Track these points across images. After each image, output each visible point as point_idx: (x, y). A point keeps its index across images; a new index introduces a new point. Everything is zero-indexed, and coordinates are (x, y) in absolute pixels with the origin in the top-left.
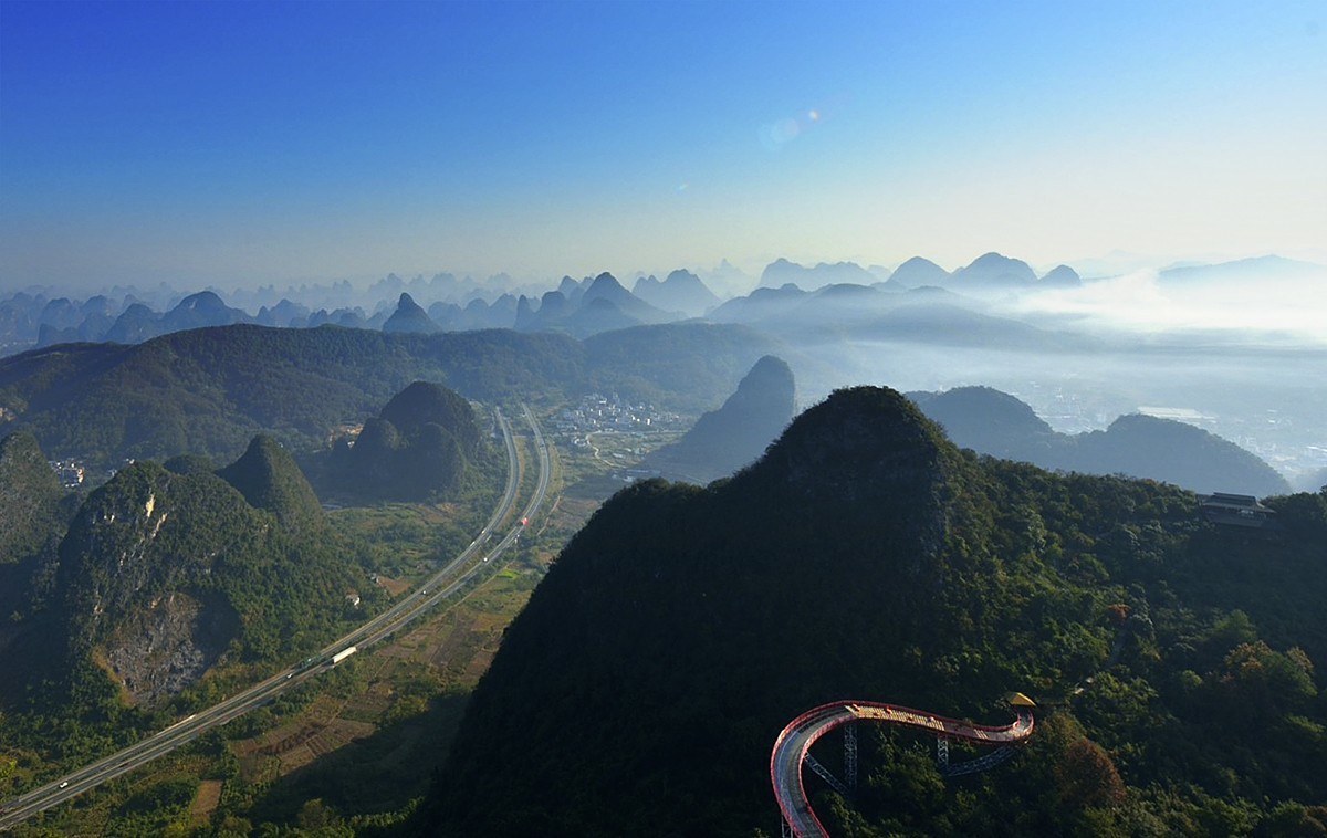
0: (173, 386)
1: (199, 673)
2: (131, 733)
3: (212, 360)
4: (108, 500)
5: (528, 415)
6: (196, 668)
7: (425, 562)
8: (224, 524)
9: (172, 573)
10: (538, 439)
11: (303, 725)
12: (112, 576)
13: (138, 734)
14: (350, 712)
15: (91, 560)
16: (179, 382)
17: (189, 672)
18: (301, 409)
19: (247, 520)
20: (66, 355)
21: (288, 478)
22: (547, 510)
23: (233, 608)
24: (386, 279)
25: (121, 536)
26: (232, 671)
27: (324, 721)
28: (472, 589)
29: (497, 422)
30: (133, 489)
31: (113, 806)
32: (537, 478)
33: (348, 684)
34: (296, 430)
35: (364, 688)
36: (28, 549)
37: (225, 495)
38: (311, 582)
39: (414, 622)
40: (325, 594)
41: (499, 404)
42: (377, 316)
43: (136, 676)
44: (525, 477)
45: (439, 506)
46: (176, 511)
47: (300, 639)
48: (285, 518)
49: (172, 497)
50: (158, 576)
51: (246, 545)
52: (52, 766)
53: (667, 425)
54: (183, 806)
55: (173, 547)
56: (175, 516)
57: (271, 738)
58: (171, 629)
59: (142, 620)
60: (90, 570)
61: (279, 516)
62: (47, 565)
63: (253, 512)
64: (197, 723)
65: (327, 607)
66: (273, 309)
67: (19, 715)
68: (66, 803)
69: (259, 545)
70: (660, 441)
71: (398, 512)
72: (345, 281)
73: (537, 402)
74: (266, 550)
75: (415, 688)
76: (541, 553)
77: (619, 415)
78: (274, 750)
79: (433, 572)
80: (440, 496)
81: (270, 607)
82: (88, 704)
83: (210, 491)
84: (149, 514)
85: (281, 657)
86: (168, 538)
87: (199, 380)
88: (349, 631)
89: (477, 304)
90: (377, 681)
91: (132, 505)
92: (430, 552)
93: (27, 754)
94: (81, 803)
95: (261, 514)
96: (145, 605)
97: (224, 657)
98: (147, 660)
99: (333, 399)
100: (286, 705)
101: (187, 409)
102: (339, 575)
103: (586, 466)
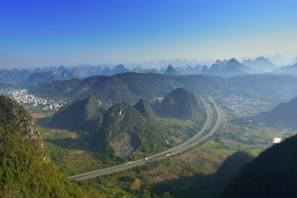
0: (117, 86)
1: (132, 152)
2: (119, 162)
3: (125, 80)
4: (112, 111)
5: (210, 98)
6: (131, 151)
7: (185, 135)
8: (136, 119)
9: (125, 128)
10: (215, 105)
11: (159, 171)
12: (113, 127)
13: (121, 163)
14: (170, 171)
15: (109, 123)
16: (119, 85)
17: (130, 151)
18: (146, 92)
19: (141, 118)
20: (96, 78)
21: (149, 109)
22: (222, 126)
23: (139, 139)
24: (162, 61)
25: (115, 118)
26: (140, 153)
27: (164, 172)
28: (201, 145)
29: (201, 100)
30: (117, 109)
31: (117, 178)
32: (217, 117)
33: (169, 163)
34: (145, 97)
35: (173, 166)
36: (95, 118)
37: (136, 112)
38: (156, 136)
39: (185, 151)
40: (160, 139)
41: (201, 95)
42: (161, 70)
43: (119, 150)
44: (213, 116)
45: (187, 121)
46: (126, 115)
47: (155, 149)
48: (149, 119)
49: (125, 111)
50: (122, 128)
51: (141, 124)
52: (104, 165)
53: (263, 105)
54: (133, 183)
55: (125, 122)
56: (125, 116)
57: (151, 172)
58: (125, 141)
59: (119, 137)
60: (109, 125)
61: (148, 119)
62: (98, 122)
63: (142, 117)
64: (133, 164)
65: (161, 143)
66: (135, 68)
67: (97, 152)
68: (108, 174)
69: (144, 125)
70: (261, 110)
71: (175, 121)
72: (152, 62)
73: (213, 95)
74: (145, 126)
75: (188, 169)
76: (222, 139)
77: (243, 101)
78: (152, 175)
79: (188, 139)
80: (187, 118)
81: (147, 140)
82: (110, 154)
83: (133, 111)
84: (120, 115)
85: (151, 153)
86: (124, 120)
87: (123, 85)
88: (167, 150)
89: (189, 68)
90: (177, 165)
91: (117, 112)
92: (186, 133)
93: (99, 161)
94: (111, 175)
95: (144, 117)
96: (120, 134)
97: (137, 150)
98: (120, 146)
99: (154, 91)
100: (154, 165)
101: (121, 91)
102: (163, 135)
103: (234, 115)
